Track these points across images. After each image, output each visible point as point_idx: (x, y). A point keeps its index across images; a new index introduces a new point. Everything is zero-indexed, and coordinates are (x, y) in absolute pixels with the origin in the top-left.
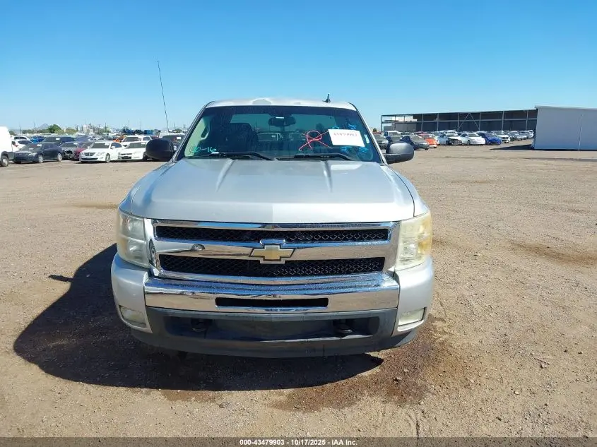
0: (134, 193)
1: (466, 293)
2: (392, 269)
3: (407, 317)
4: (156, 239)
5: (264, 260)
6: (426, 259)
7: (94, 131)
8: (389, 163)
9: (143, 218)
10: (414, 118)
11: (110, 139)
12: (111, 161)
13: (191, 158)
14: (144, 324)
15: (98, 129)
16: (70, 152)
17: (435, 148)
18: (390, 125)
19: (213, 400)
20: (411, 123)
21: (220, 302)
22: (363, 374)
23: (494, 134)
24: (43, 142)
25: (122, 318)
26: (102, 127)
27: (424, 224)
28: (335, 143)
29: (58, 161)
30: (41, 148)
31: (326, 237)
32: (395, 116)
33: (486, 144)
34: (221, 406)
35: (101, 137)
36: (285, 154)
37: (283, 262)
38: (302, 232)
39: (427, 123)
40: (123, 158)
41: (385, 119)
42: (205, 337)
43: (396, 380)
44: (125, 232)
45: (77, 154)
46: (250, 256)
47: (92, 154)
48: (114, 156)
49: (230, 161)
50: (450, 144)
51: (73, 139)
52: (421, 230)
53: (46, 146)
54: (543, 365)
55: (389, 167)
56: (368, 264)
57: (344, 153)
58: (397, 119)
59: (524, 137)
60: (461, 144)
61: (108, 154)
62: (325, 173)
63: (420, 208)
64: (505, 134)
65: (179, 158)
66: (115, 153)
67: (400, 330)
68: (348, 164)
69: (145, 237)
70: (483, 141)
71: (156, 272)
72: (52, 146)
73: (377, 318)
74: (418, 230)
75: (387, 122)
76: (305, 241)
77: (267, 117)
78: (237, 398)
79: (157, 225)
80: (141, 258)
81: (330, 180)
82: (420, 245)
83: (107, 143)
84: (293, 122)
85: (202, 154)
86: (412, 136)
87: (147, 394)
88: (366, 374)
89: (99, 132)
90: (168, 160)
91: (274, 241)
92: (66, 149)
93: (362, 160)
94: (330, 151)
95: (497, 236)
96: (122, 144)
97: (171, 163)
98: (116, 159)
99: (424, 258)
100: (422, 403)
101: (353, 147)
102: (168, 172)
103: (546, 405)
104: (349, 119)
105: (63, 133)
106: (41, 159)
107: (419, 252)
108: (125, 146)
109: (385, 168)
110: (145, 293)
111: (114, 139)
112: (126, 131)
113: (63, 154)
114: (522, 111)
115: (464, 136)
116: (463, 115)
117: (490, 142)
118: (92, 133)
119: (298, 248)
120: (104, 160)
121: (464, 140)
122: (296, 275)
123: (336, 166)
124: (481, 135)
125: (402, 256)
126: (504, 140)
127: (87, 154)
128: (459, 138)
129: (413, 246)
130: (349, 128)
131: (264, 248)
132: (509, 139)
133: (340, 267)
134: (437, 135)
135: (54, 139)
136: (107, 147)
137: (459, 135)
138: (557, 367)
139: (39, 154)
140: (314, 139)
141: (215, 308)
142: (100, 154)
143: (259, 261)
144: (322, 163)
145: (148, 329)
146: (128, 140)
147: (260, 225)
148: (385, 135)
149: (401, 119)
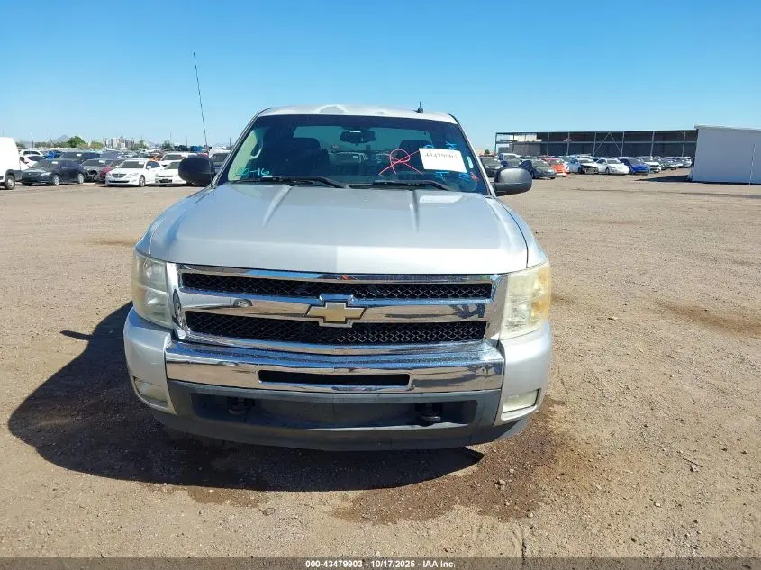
0: (155, 228)
1: (596, 369)
2: (495, 337)
3: (514, 401)
4: (181, 290)
5: (325, 322)
6: (541, 324)
7: (126, 146)
8: (498, 195)
9: (165, 262)
10: (538, 138)
11: (147, 157)
12: (146, 185)
13: (235, 182)
14: (164, 402)
15: (133, 143)
16: (93, 172)
17: (564, 176)
18: (507, 145)
19: (254, 504)
20: (533, 144)
21: (265, 376)
22: (456, 473)
23: (640, 160)
24: (60, 159)
25: (137, 392)
26: (136, 142)
27: (541, 278)
28: (426, 167)
29: (78, 182)
30: (57, 166)
31: (407, 293)
32: (513, 134)
33: (630, 173)
34: (265, 513)
35: (135, 154)
36: (361, 180)
37: (349, 325)
38: (376, 285)
39: (554, 144)
40: (161, 181)
41: (500, 137)
42: (245, 421)
43: (498, 483)
44: (143, 280)
45: (103, 175)
46: (306, 316)
47: (122, 175)
48: (150, 178)
49: (286, 188)
50: (583, 173)
51: (98, 156)
52: (537, 285)
53: (63, 164)
54: (694, 468)
55: (497, 200)
56: (463, 330)
57: (439, 180)
58: (516, 138)
59: (681, 165)
60: (597, 172)
61: (143, 176)
62: (411, 206)
63: (536, 257)
64: (655, 161)
65: (220, 183)
66: (151, 175)
67: (505, 418)
68: (443, 195)
69: (167, 288)
70: (625, 169)
71: (182, 334)
72: (70, 164)
73: (474, 403)
74: (533, 284)
75: (502, 141)
76: (380, 297)
77: (339, 130)
78: (286, 502)
79: (183, 271)
80: (162, 314)
81: (417, 217)
82: (534, 305)
83: (142, 161)
84: (372, 137)
85: (251, 178)
86: (535, 160)
87: (169, 493)
88: (460, 473)
89: (133, 147)
90: (205, 185)
91: (338, 296)
92: (89, 168)
93: (463, 189)
94: (419, 177)
95: (639, 293)
96: (161, 163)
97: (209, 190)
98: (153, 182)
99: (540, 324)
100: (531, 515)
101: (451, 172)
102: (203, 200)
103: (696, 522)
104: (447, 135)
105: (87, 148)
106: (57, 180)
107: (533, 314)
108: (165, 166)
109: (492, 202)
110: (167, 362)
111: (151, 157)
112: (167, 147)
113: (85, 174)
114: (679, 131)
115: (601, 162)
116: (601, 135)
117: (635, 171)
118: (123, 148)
119: (371, 306)
120: (137, 183)
121: (601, 167)
122: (368, 343)
123: (427, 197)
124: (622, 161)
125: (510, 319)
126: (653, 169)
127: (115, 175)
128: (595, 165)
129: (524, 307)
130: (447, 148)
131: (324, 306)
132: (660, 168)
133: (427, 333)
134: (566, 160)
135: (73, 155)
136: (142, 167)
137: (595, 160)
138: (712, 471)
139: (54, 174)
140: (399, 161)
141: (259, 384)
142: (132, 176)
143: (317, 323)
144: (409, 193)
145: (170, 408)
146: (170, 158)
147: (320, 275)
148: (500, 159)
149: (520, 139)
